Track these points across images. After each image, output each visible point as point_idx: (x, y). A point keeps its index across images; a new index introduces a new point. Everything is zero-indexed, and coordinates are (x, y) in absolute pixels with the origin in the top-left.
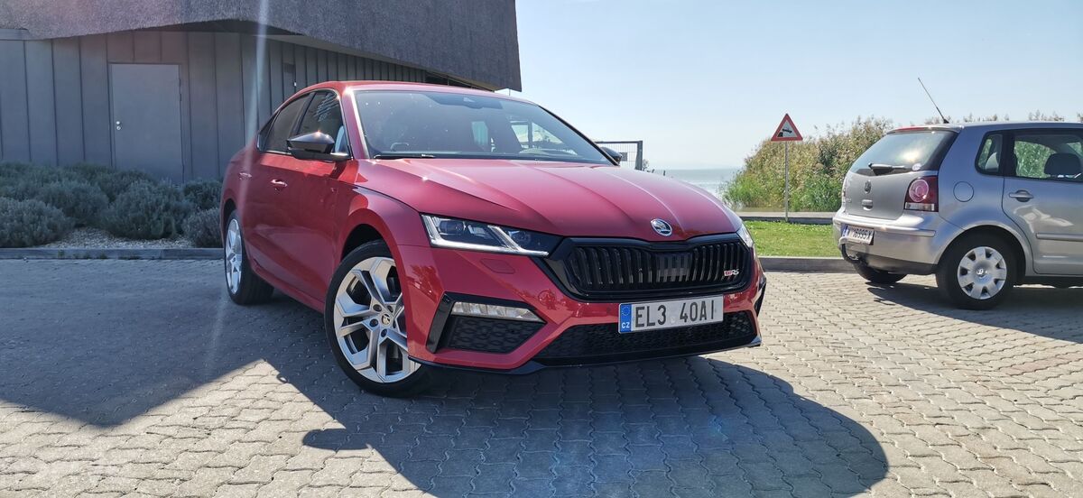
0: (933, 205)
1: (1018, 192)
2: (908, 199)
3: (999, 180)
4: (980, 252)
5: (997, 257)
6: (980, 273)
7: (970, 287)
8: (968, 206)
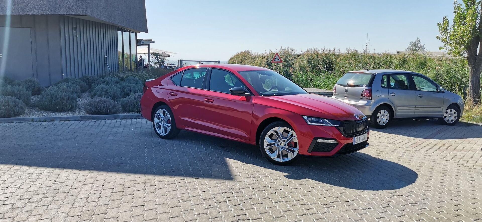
0: (370, 98)
1: (392, 93)
2: (362, 95)
3: (387, 90)
4: (382, 111)
5: (387, 113)
6: (382, 117)
7: (380, 122)
8: (379, 98)
